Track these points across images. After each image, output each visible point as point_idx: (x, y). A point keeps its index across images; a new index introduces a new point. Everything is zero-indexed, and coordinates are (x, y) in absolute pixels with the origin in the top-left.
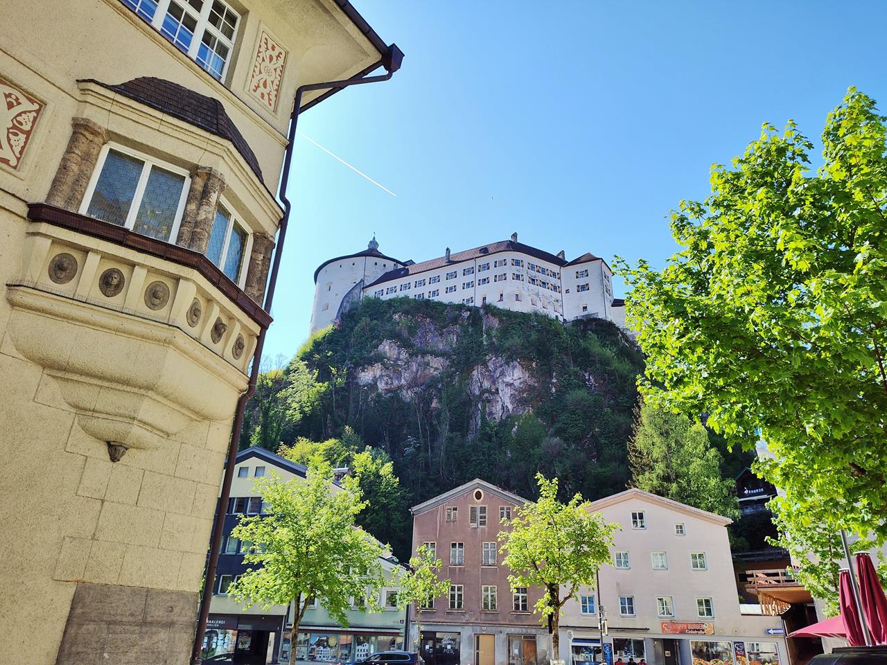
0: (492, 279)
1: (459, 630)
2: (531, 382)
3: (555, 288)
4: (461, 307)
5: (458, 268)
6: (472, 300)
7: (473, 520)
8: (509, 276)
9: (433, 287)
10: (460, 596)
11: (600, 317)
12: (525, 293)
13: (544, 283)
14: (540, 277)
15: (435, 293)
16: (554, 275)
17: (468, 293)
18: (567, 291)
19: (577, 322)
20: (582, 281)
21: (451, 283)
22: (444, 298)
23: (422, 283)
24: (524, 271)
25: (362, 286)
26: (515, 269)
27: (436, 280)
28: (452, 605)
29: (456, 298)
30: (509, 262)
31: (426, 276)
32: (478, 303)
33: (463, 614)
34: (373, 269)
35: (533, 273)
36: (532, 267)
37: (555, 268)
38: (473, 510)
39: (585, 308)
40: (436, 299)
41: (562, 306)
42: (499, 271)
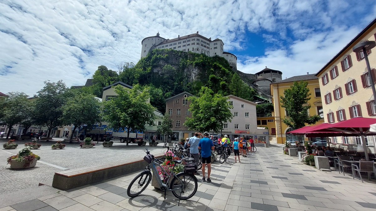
0: (191, 44)
1: (178, 132)
2: (201, 72)
3: (208, 48)
4: (182, 52)
5: (182, 41)
6: (185, 50)
7: (184, 103)
8: (196, 44)
9: (174, 46)
10: (179, 123)
11: (220, 56)
12: (200, 49)
13: (205, 46)
14: (204, 44)
15: (175, 48)
16: (208, 44)
17: (184, 48)
18: (211, 49)
19: (213, 57)
20: (215, 46)
21: (179, 45)
22: (177, 49)
23: (171, 45)
24: (200, 42)
25: (155, 46)
26: (197, 42)
27: (175, 44)
28: (177, 125)
29: (181, 49)
30: (196, 40)
31: (173, 43)
32: (187, 51)
33: (180, 128)
34: (158, 41)
35: (202, 43)
36: (202, 41)
37: (208, 42)
38: (184, 100)
39: (216, 54)
40: (175, 49)
41: (209, 53)
42: (193, 42)
